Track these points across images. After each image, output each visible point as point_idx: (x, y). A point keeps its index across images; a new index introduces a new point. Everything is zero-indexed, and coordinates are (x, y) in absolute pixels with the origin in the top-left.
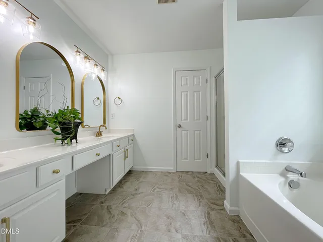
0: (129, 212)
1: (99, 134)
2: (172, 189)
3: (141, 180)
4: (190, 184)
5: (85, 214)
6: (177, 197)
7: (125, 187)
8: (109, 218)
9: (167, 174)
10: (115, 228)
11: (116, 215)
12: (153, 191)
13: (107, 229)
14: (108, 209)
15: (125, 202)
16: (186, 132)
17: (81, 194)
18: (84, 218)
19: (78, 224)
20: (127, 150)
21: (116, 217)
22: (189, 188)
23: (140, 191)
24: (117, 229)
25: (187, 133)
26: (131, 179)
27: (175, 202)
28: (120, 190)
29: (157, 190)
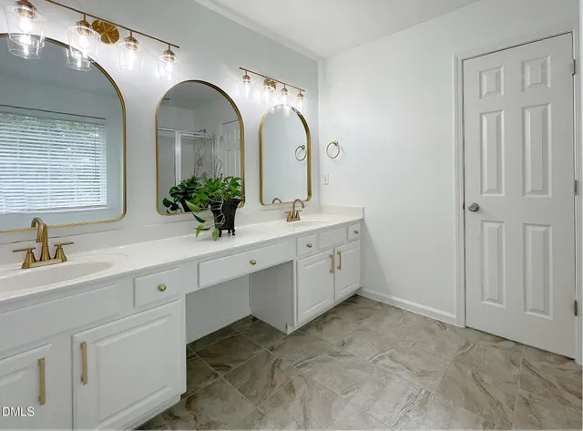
0: (301, 390)
1: (293, 217)
2: (423, 374)
3: (366, 323)
4: (487, 379)
5: (239, 361)
6: (423, 404)
7: (327, 329)
8: (266, 386)
9: (435, 326)
10: (262, 411)
11: (278, 386)
12: (375, 361)
13: (250, 407)
14: (273, 366)
15: (306, 364)
16: (496, 226)
17: (255, 319)
18: (234, 367)
19: (221, 375)
20: (339, 253)
21: (276, 389)
22: (477, 390)
23: (350, 350)
24: (263, 415)
25: (499, 230)
26: (348, 315)
27: (410, 415)
28: (314, 332)
29: (387, 361)
